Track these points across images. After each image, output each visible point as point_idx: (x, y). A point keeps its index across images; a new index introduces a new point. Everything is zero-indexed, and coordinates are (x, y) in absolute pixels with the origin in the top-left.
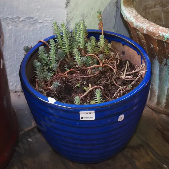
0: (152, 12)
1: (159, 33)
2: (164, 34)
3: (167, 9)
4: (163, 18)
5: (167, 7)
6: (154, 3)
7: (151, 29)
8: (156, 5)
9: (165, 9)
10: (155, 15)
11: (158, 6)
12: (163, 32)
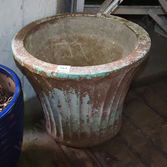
0: (58, 46)
1: (33, 66)
2: (37, 67)
3: (74, 44)
4: (71, 52)
5: (74, 41)
6: (59, 38)
7: (26, 62)
8: (62, 39)
9: (72, 43)
10: (62, 49)
11: (64, 40)
12: (36, 65)
